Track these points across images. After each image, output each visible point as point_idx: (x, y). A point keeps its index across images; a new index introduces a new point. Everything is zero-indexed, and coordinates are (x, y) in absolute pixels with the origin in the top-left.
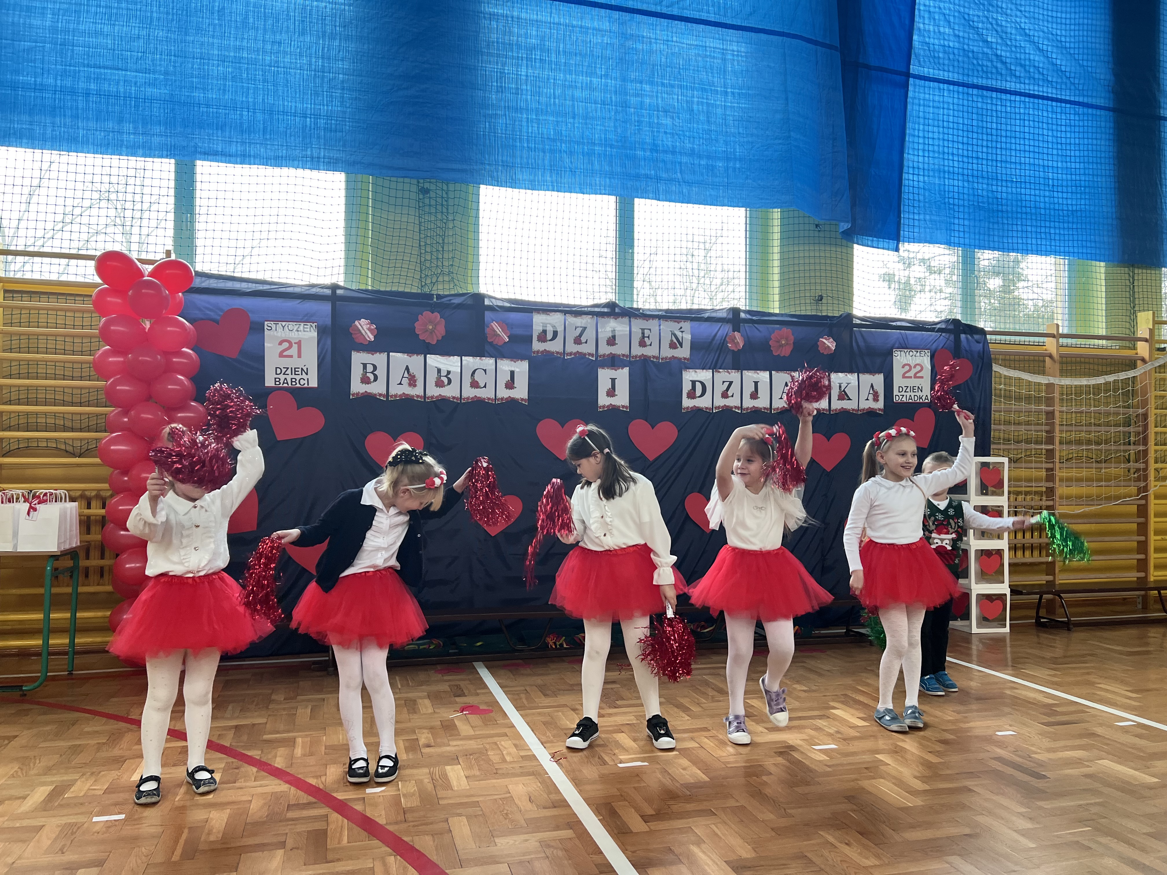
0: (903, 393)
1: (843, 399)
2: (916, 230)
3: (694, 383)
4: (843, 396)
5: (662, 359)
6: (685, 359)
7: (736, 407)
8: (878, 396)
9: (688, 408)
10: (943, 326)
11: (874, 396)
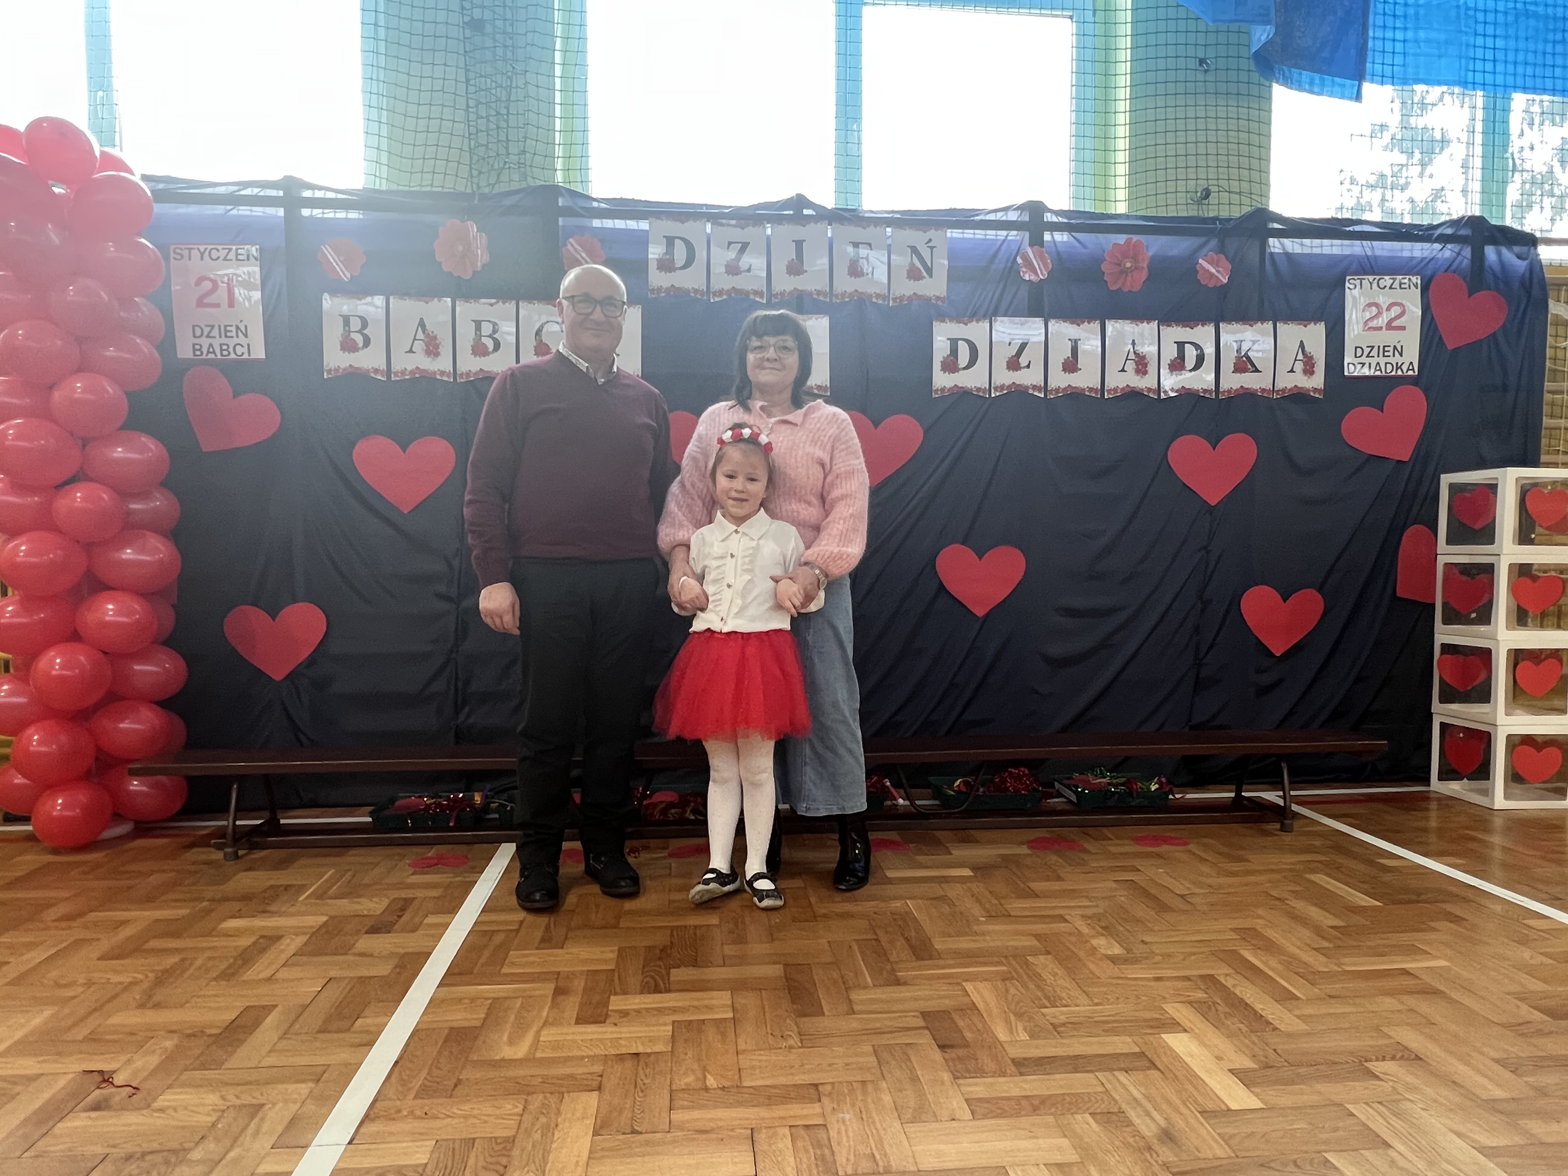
0: (1363, 359)
1: (1245, 370)
2: (1398, 60)
3: (954, 343)
4: (1244, 364)
5: (895, 300)
6: (938, 298)
7: (1034, 387)
8: (1313, 366)
9: (943, 390)
10: (1449, 231)
11: (1305, 364)
